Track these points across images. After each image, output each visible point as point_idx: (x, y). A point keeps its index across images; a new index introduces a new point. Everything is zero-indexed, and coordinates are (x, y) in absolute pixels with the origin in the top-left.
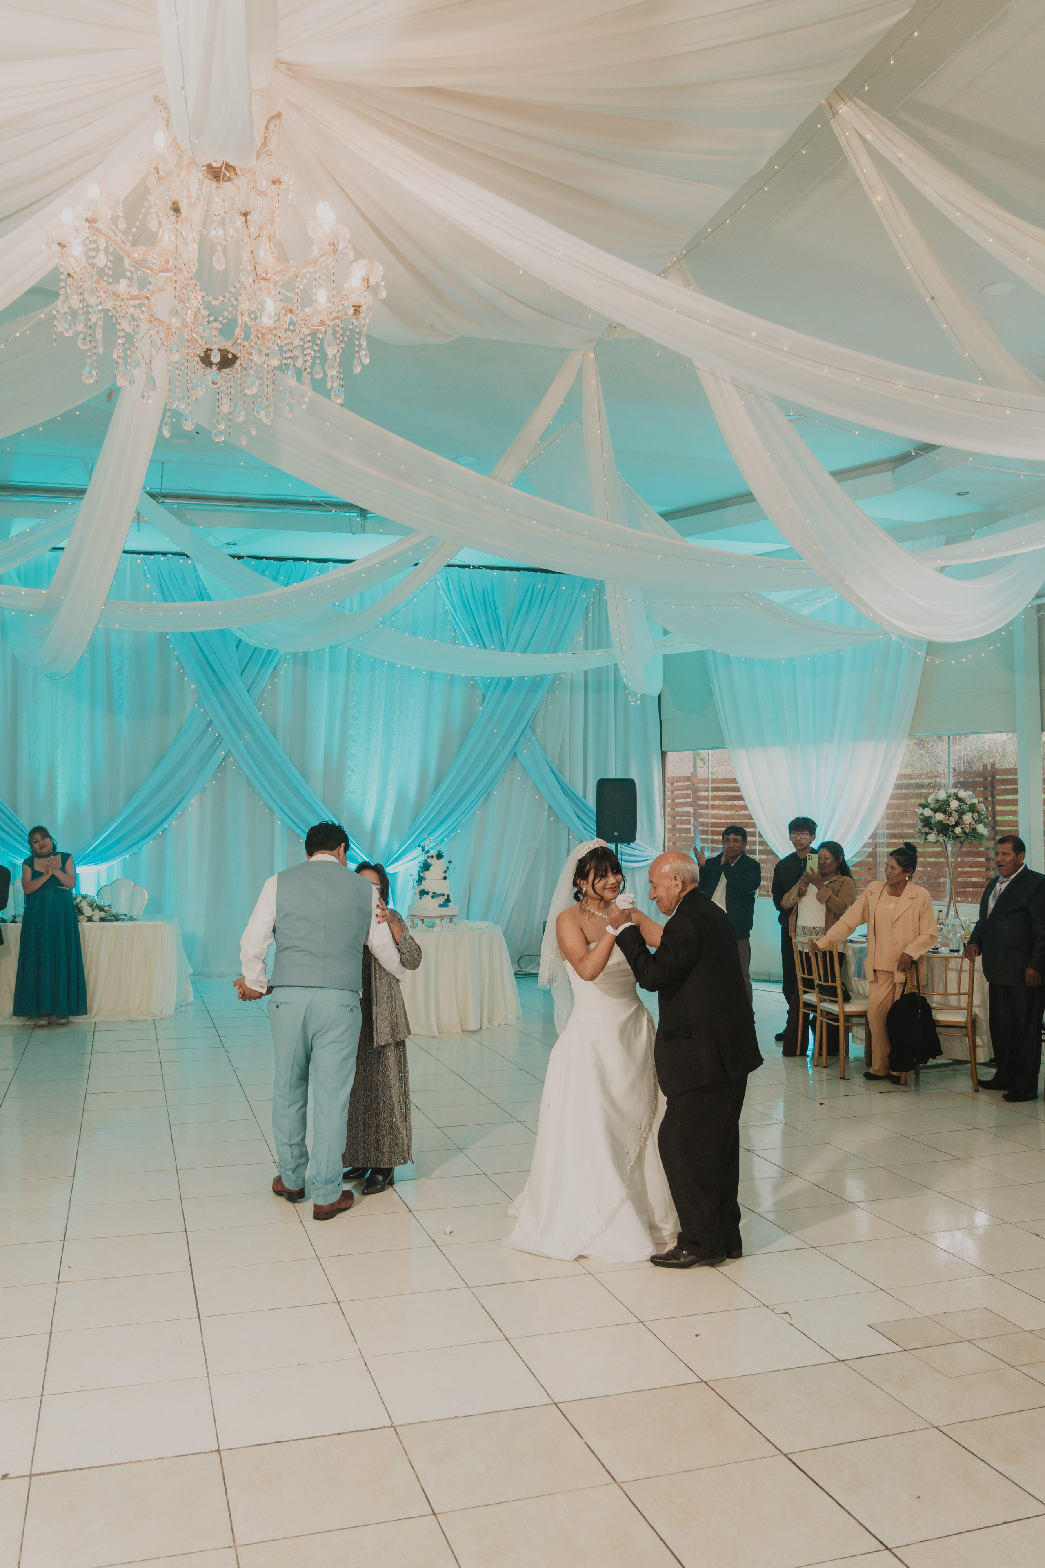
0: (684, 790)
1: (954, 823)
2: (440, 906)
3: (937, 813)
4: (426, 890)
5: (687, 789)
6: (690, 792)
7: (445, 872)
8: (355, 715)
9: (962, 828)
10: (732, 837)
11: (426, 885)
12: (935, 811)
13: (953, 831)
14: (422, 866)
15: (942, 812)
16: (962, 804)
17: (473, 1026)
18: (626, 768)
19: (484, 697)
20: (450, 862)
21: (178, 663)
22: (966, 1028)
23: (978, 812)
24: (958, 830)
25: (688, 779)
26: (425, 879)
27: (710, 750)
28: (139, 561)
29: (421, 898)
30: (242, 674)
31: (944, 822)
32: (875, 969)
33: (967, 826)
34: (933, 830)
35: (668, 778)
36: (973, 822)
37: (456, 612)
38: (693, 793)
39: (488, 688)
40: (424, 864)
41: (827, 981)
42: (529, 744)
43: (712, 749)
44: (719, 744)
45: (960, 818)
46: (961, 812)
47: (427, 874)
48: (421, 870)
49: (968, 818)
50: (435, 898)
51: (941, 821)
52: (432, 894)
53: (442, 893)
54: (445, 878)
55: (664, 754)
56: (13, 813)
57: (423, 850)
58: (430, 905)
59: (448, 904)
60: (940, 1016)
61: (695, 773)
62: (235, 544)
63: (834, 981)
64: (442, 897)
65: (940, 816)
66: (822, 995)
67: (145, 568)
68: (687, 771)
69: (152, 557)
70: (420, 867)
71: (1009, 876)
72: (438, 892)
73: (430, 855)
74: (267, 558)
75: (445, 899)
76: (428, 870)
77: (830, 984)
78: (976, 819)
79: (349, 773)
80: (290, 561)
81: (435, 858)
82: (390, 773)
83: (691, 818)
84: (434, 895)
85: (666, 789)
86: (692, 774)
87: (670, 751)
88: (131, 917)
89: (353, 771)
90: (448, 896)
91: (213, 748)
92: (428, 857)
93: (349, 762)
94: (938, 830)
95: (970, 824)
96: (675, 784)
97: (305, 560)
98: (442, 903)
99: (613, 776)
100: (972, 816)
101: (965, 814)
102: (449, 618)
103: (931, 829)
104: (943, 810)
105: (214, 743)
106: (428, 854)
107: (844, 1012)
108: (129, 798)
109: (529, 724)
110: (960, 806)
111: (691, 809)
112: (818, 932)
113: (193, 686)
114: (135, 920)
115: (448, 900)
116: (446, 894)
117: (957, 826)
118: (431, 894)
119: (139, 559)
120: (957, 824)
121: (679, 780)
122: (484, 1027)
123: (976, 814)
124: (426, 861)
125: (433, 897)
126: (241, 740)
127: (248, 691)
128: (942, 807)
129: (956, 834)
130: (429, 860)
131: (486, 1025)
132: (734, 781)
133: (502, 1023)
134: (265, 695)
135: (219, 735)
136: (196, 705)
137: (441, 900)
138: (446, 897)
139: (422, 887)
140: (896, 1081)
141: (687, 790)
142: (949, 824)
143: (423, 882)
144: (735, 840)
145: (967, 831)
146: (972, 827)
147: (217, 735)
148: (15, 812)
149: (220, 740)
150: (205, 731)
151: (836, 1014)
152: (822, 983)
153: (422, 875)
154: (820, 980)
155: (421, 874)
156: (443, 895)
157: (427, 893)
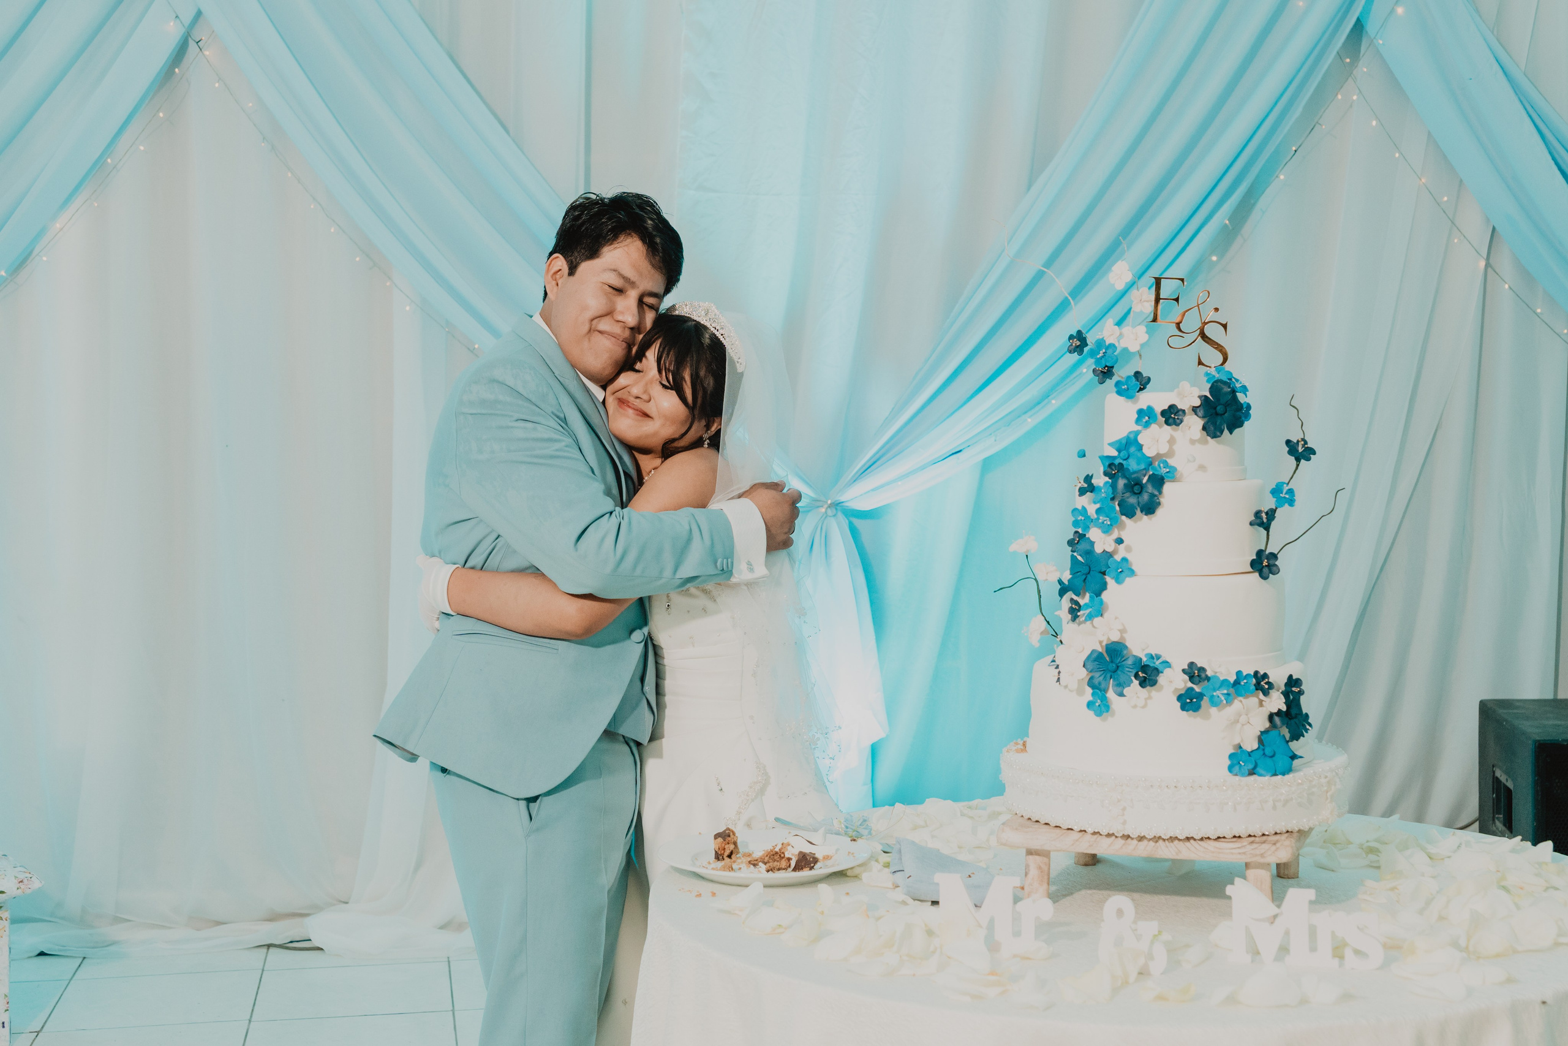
4: (1138, 648)
7: (1263, 521)
14: (1100, 480)
20: (1300, 452)
26: (1125, 570)
29: (1100, 707)
40: (1114, 469)
48: (1092, 509)
52: (1182, 682)
57: (1105, 373)
70: (1088, 487)
73: (1160, 405)
76: (1150, 508)
81: (1194, 424)
90: (1293, 684)
92: (1145, 416)
106: (1146, 399)
116: (1278, 677)
118: (1173, 681)
124: (1129, 444)
125: (1189, 702)
138: (1276, 702)
143: (1113, 592)
153: (1101, 541)
155: (1094, 534)
156: (1261, 683)
157: (1147, 675)
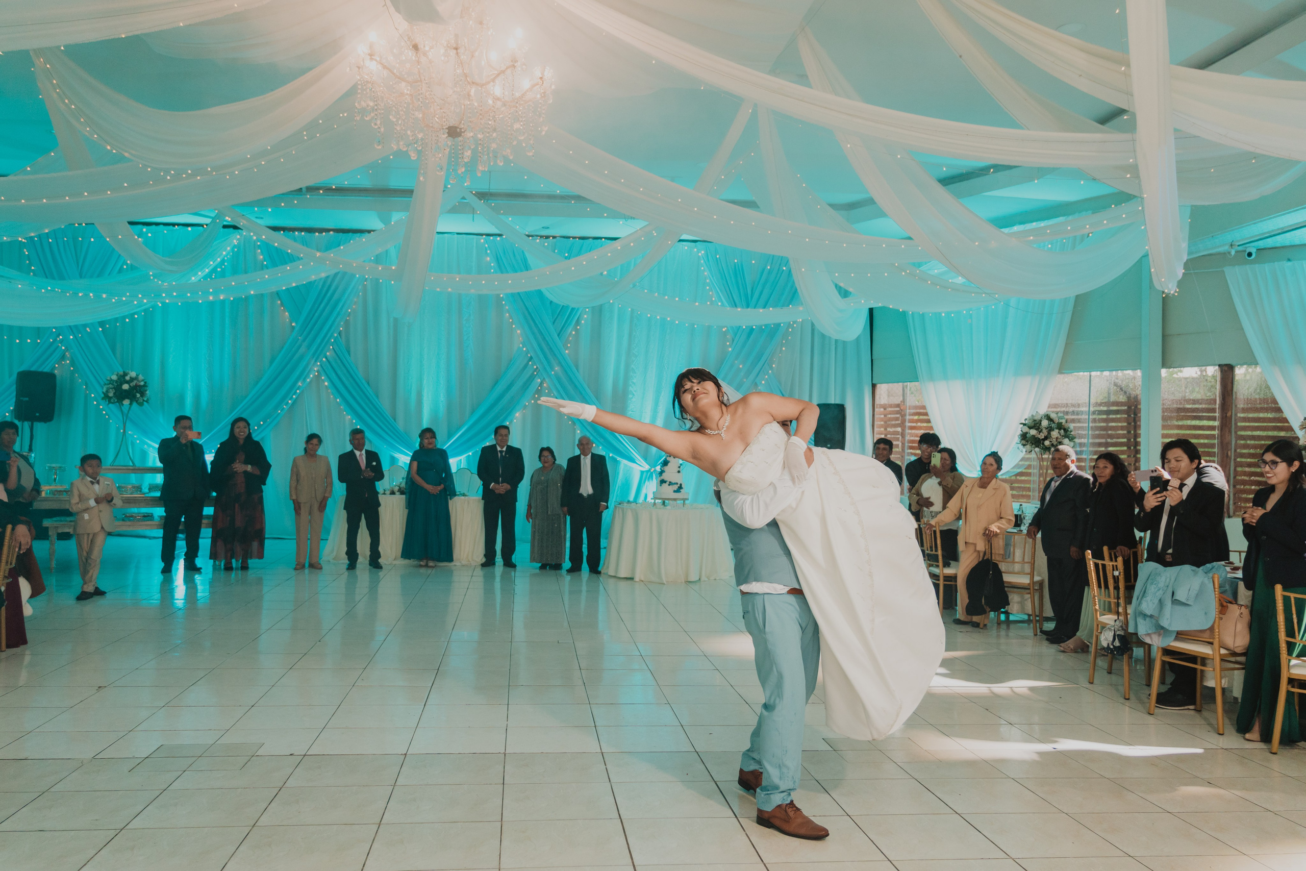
0: (894, 414)
1: (1043, 437)
2: (675, 491)
3: (1032, 430)
4: (665, 479)
5: (897, 412)
6: (898, 416)
7: (679, 467)
8: (636, 353)
9: (1050, 441)
10: (882, 446)
11: (665, 476)
12: (1030, 428)
13: (1043, 444)
15: (1036, 429)
16: (1052, 423)
17: (693, 577)
18: (843, 396)
19: (733, 341)
21: (509, 315)
22: (1029, 589)
23: (1065, 430)
24: (1047, 443)
25: (898, 406)
26: (664, 472)
27: (908, 383)
28: (482, 241)
29: (661, 485)
30: (554, 323)
31: (1036, 437)
32: (967, 541)
33: (1055, 440)
34: (1028, 442)
35: (877, 405)
36: (1060, 437)
37: (713, 277)
38: (902, 417)
39: (736, 334)
41: (932, 551)
42: (767, 377)
43: (910, 382)
44: (915, 379)
45: (1049, 433)
46: (1050, 429)
47: (666, 468)
49: (1055, 434)
50: (671, 486)
51: (1033, 436)
53: (676, 482)
54: (679, 472)
55: (874, 386)
56: (393, 421)
58: (668, 491)
59: (681, 490)
60: (1007, 578)
61: (904, 401)
62: (548, 228)
63: (936, 551)
64: (676, 485)
65: (1033, 432)
66: (930, 561)
67: (486, 246)
68: (898, 400)
69: (491, 238)
71: (1061, 476)
72: (673, 481)
74: (574, 238)
75: (678, 487)
76: (667, 465)
77: (934, 552)
78: (1062, 434)
79: (630, 396)
80: (590, 239)
82: (661, 397)
83: (900, 436)
84: (670, 484)
85: (875, 413)
86: (901, 402)
87: (879, 383)
88: (464, 494)
89: (634, 395)
90: (681, 485)
91: (532, 378)
93: (630, 388)
94: (1031, 443)
95: (1057, 438)
96: (887, 409)
97: (601, 238)
98: (676, 490)
99: (833, 402)
100: (1059, 432)
101: (1053, 430)
102: (708, 281)
103: (1027, 441)
104: (1036, 427)
105: (533, 373)
107: (943, 574)
108: (473, 411)
109: (767, 361)
110: (1049, 424)
111: (899, 429)
112: (933, 517)
113: (519, 331)
114: (466, 496)
115: (680, 487)
116: (679, 483)
117: (1046, 440)
118: (668, 483)
119: (482, 240)
120: (1046, 438)
121: (891, 406)
122: (702, 580)
123: (1062, 431)
124: (666, 459)
125: (669, 485)
126: (552, 371)
127: (558, 335)
128: (1036, 425)
129: (1045, 446)
130: (668, 459)
131: (704, 578)
132: (924, 407)
133: (717, 579)
134: (571, 339)
135: (537, 368)
136: (521, 345)
137: (675, 487)
138: (679, 485)
139: (662, 478)
140: (976, 625)
141: (897, 414)
142: (1039, 439)
143: (663, 474)
144: (884, 449)
145: (1055, 444)
146: (1058, 440)
147: (535, 367)
148: (395, 420)
149: (537, 371)
150: (528, 363)
151: (938, 574)
152: (929, 552)
153: (662, 469)
154: (928, 550)
156: (677, 484)
157: (665, 482)
